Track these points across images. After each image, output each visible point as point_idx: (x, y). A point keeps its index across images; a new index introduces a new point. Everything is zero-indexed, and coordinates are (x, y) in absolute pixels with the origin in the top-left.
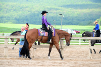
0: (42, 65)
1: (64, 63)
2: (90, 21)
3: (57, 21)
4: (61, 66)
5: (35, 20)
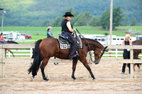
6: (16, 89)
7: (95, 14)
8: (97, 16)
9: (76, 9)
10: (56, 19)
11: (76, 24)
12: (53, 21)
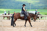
0: (20, 30)
2: (45, 7)
3: (28, 7)
5: (16, 7)
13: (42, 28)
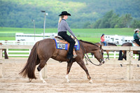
1: (48, 86)
4: (43, 90)
6: (57, 89)
7: (136, 16)
8: (138, 18)
9: (117, 10)
10: (97, 21)
11: (116, 26)
12: (94, 23)
13: (79, 85)
